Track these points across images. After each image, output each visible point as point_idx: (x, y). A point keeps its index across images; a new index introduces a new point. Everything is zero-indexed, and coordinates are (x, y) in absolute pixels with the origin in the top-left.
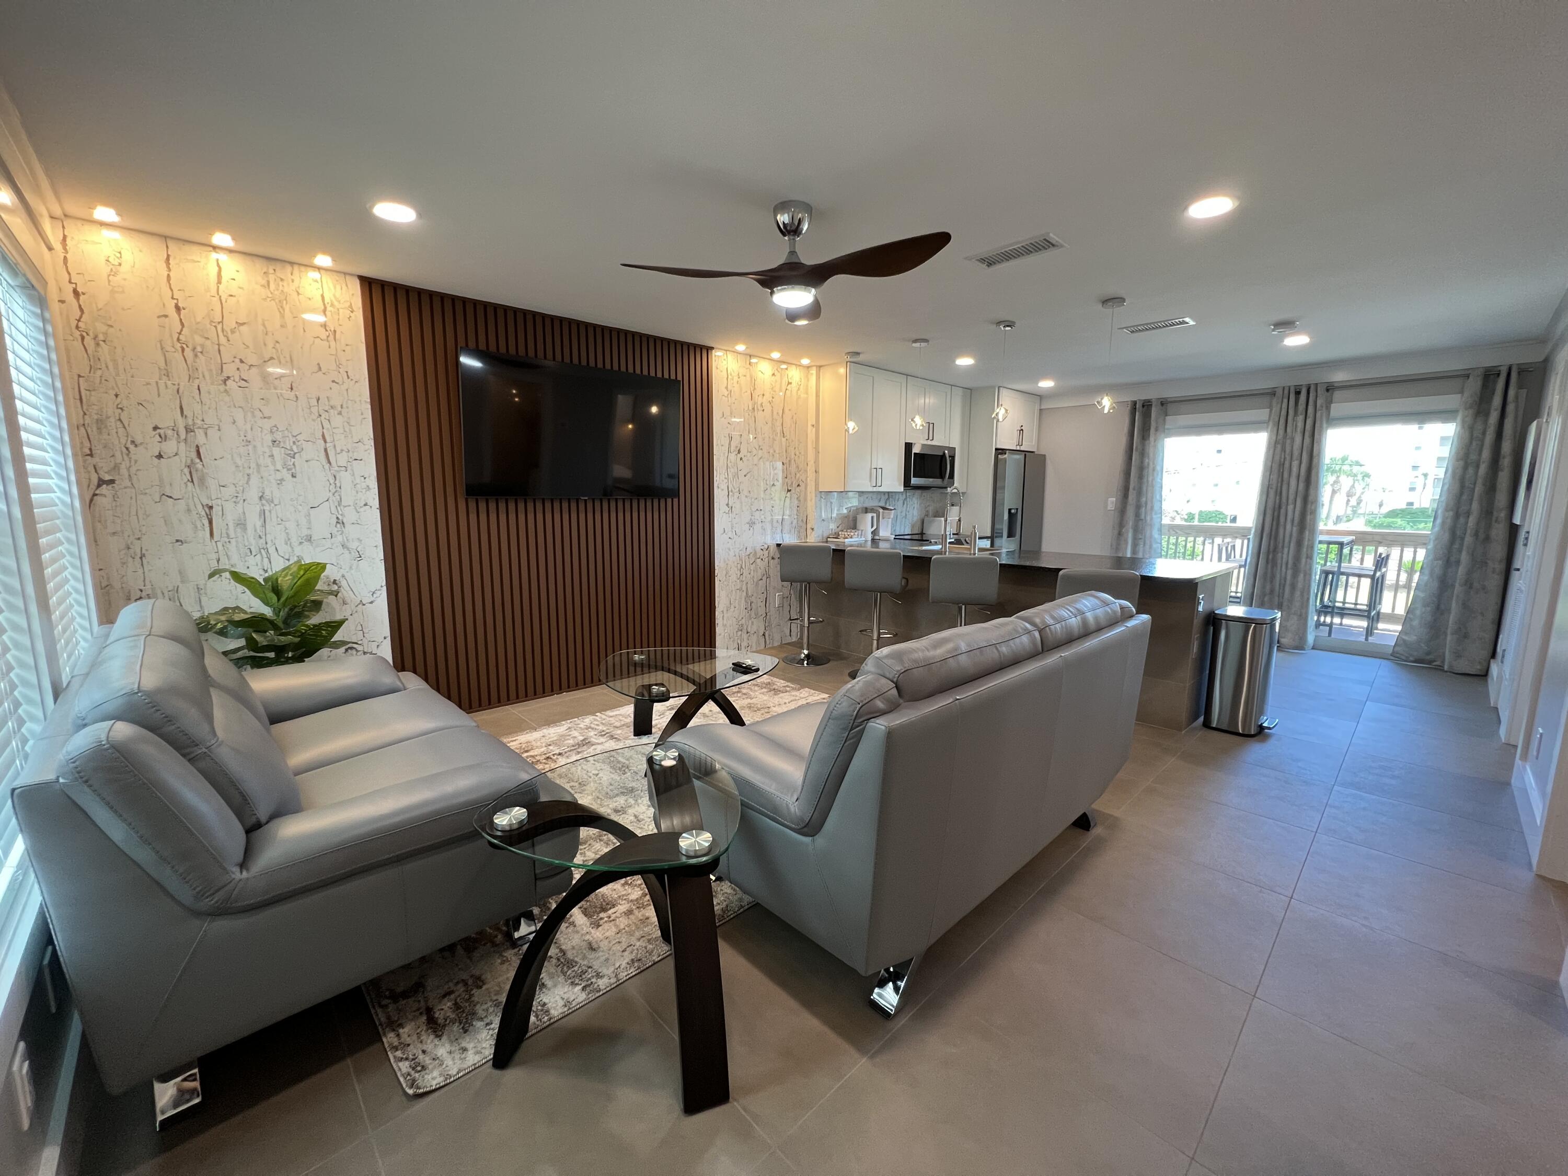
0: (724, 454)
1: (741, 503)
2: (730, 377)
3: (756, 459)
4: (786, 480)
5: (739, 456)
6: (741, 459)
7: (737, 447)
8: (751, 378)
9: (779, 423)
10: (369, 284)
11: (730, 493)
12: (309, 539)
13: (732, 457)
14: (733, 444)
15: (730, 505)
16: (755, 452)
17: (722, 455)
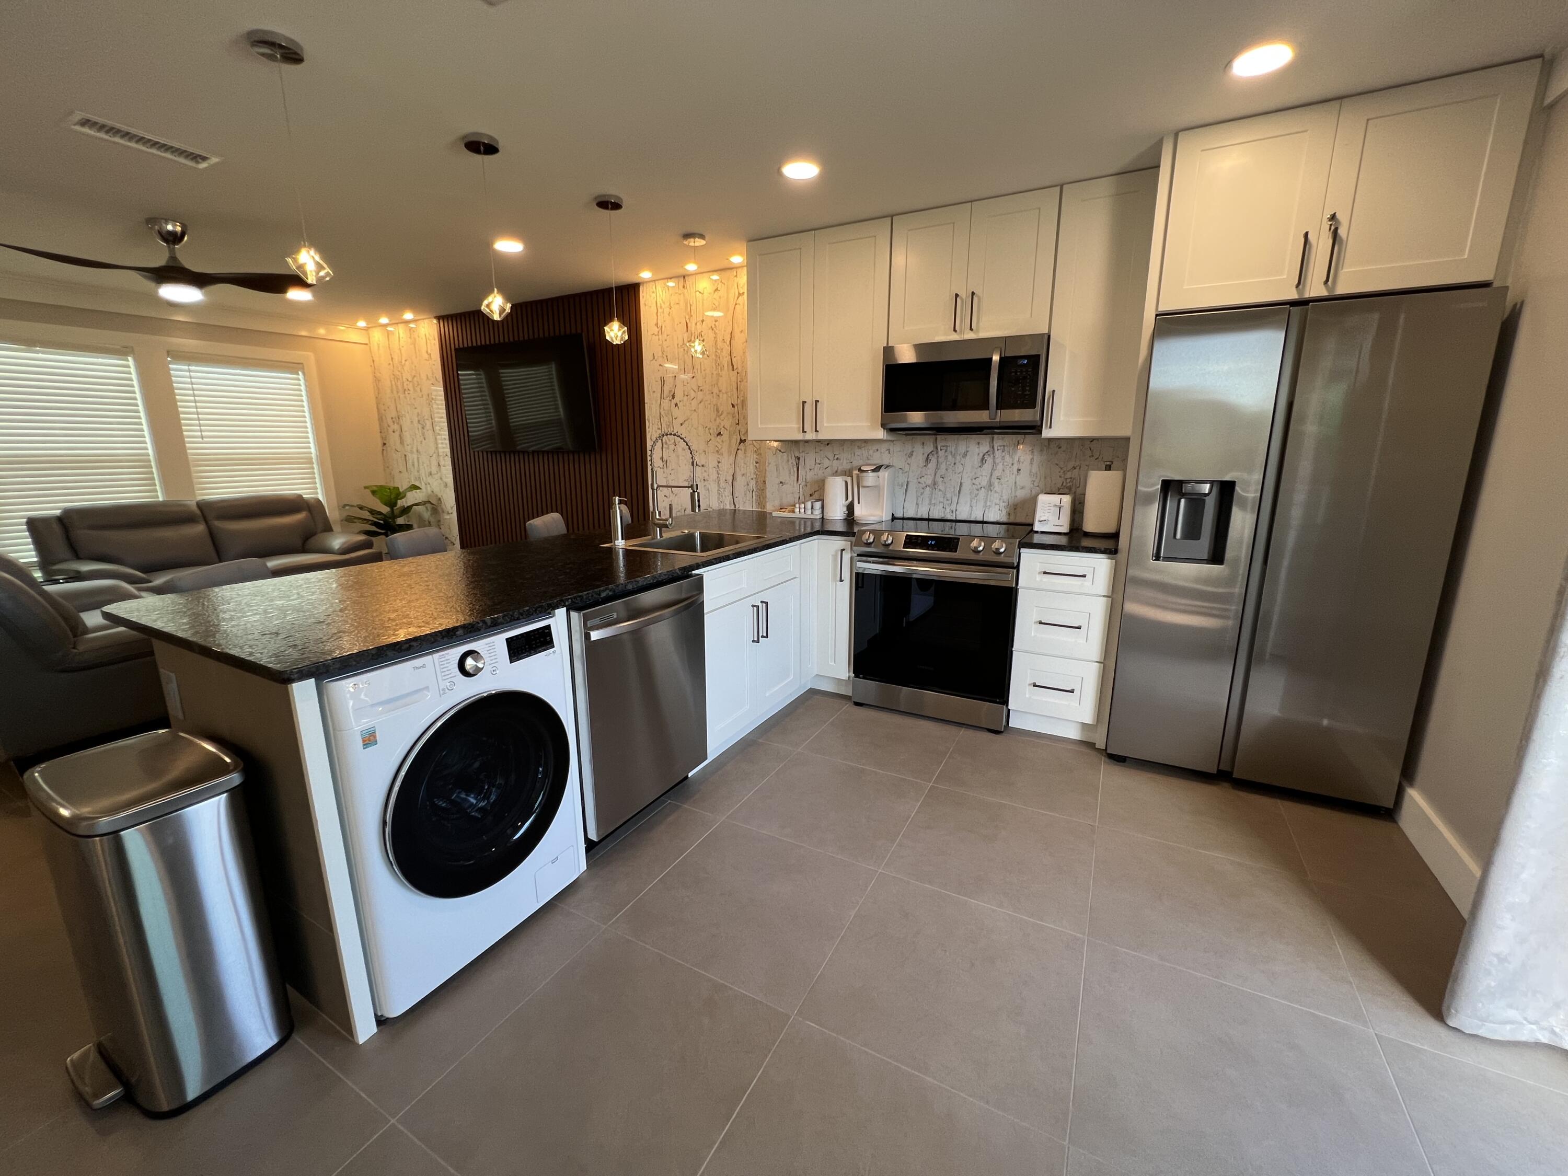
0: (656, 401)
1: (678, 457)
2: (660, 310)
3: (694, 403)
4: (738, 427)
5: (674, 402)
6: (676, 405)
7: (670, 391)
8: (686, 304)
9: (725, 353)
10: (439, 318)
11: (664, 446)
12: (431, 474)
13: (666, 403)
14: (666, 389)
15: (665, 458)
16: (693, 394)
17: (654, 402)
